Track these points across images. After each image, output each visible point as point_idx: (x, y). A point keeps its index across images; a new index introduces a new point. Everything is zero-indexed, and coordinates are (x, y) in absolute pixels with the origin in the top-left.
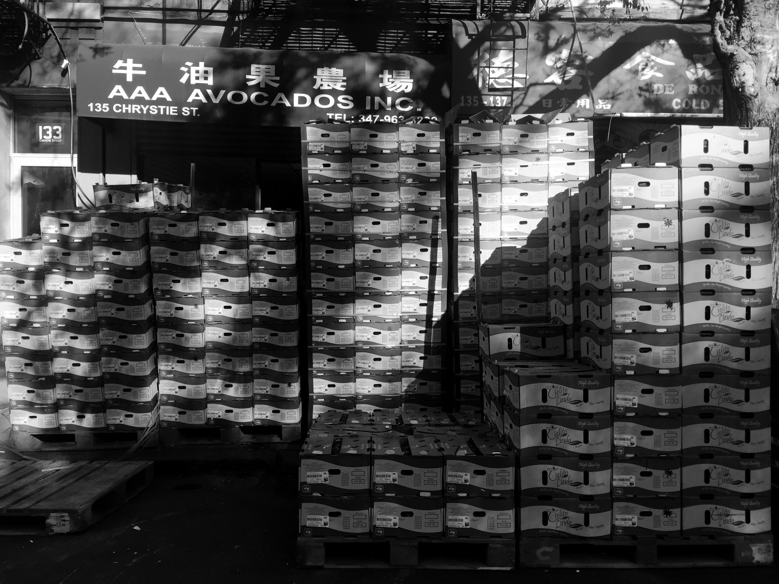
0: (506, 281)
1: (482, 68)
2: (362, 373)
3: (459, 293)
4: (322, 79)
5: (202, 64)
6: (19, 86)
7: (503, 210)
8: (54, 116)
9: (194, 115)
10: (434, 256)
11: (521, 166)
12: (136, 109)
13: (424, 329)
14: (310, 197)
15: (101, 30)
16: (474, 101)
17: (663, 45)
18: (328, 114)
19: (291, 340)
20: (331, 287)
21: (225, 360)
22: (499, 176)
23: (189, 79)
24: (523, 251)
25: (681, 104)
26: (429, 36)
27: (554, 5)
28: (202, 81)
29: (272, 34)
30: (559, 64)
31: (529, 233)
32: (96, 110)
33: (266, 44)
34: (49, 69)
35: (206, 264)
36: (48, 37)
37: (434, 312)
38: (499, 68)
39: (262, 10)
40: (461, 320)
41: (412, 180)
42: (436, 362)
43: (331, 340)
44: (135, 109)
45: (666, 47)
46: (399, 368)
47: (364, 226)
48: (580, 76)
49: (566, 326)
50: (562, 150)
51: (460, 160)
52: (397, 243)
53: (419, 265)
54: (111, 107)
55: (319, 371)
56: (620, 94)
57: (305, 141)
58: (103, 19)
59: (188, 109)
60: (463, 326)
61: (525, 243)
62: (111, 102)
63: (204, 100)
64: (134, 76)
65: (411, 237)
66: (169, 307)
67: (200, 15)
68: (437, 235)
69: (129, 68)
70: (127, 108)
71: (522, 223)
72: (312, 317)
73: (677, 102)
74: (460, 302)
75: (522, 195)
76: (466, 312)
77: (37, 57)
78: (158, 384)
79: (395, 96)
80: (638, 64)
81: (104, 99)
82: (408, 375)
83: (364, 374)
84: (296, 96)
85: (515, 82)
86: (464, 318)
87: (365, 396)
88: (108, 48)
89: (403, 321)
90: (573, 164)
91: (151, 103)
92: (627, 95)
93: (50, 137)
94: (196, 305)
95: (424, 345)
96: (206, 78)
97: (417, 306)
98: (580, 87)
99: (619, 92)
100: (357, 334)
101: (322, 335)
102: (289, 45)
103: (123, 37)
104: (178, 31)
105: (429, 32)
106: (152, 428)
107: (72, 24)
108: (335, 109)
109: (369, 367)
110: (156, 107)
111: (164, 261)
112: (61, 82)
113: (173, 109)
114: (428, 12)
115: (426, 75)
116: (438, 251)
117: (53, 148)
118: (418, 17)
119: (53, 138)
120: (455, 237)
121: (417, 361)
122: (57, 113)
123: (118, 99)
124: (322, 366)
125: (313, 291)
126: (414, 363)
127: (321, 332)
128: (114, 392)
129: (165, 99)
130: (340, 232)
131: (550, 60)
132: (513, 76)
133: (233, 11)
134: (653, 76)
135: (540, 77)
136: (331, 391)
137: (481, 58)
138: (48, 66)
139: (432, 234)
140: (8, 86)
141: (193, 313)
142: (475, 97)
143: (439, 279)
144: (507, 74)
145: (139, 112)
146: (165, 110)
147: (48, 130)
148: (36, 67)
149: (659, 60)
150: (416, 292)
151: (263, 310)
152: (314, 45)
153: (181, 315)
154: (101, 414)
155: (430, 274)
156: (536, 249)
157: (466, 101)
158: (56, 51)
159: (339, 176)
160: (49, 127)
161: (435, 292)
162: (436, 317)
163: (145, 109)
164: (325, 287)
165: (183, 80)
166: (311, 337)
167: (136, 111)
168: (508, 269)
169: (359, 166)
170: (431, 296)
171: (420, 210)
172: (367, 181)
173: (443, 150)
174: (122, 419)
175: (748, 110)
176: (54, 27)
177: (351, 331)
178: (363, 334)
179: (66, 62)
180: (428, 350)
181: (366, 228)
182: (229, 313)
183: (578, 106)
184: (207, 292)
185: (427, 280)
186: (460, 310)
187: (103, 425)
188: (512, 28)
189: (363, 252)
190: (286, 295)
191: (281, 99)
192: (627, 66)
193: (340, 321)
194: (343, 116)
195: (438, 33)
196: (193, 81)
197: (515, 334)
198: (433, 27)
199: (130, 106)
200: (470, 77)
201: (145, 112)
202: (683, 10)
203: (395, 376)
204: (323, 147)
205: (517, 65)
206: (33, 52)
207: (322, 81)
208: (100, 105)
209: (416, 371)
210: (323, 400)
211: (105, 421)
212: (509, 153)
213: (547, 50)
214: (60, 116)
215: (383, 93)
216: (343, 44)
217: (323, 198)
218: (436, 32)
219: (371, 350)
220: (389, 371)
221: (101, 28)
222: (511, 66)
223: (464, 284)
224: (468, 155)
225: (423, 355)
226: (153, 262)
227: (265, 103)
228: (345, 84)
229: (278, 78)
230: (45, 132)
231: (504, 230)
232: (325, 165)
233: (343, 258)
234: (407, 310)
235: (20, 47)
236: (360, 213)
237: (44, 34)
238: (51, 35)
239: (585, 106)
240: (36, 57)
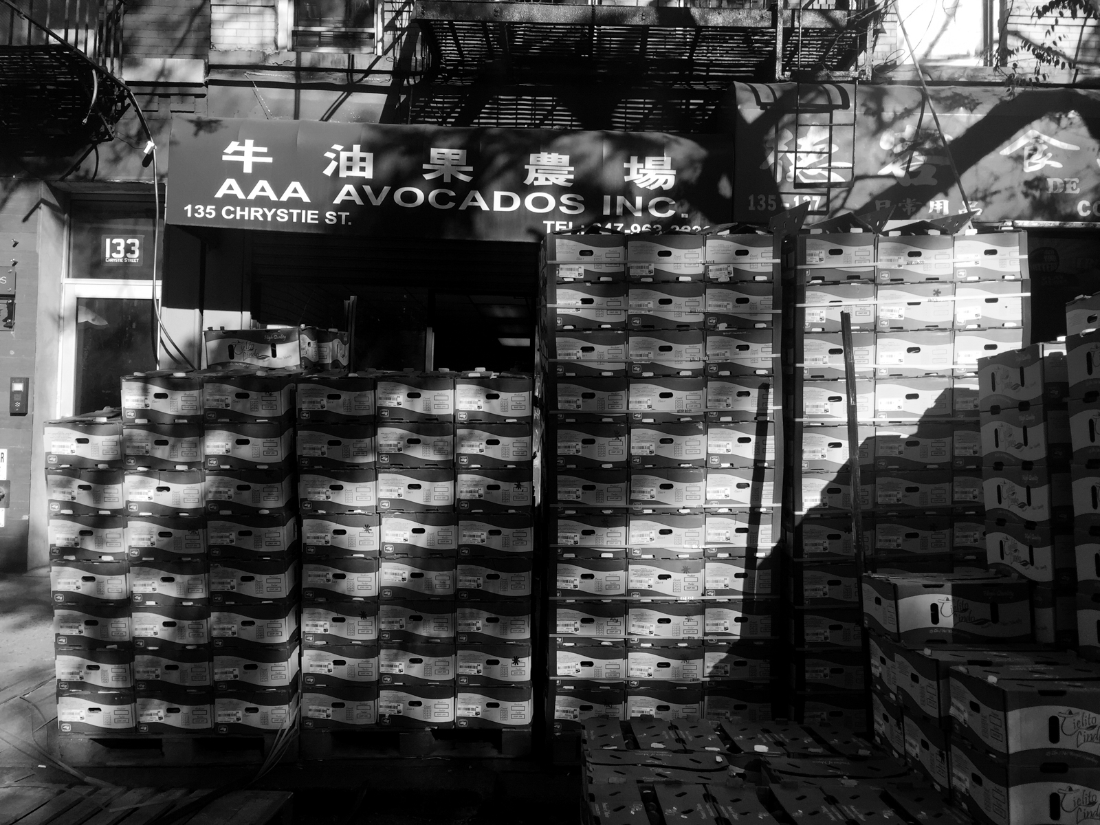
0: (884, 493)
1: (782, 154)
2: (639, 644)
3: (804, 512)
4: (537, 170)
5: (357, 148)
6: (79, 179)
7: (879, 375)
8: (128, 224)
9: (343, 223)
10: (760, 449)
11: (909, 304)
13: (742, 570)
14: (559, 352)
15: (205, 99)
16: (770, 202)
17: (1058, 121)
18: (545, 222)
19: (519, 586)
20: (591, 501)
21: (411, 617)
22: (871, 319)
23: (337, 170)
24: (911, 442)
25: (1090, 208)
26: (691, 107)
27: (881, 62)
28: (356, 173)
29: (456, 105)
30: (898, 149)
31: (922, 413)
32: (196, 215)
33: (449, 120)
34: (123, 154)
35: (386, 460)
36: (125, 108)
37: (759, 543)
38: (808, 153)
39: (444, 70)
40: (806, 558)
41: (726, 325)
42: (763, 627)
43: (588, 586)
44: (255, 213)
45: (1064, 122)
46: (698, 635)
47: (646, 399)
48: (933, 165)
50: (977, 278)
51: (808, 293)
52: (701, 427)
53: (734, 465)
54: (218, 211)
55: (566, 640)
56: (995, 193)
57: (554, 262)
58: (207, 84)
59: (334, 214)
60: (810, 568)
61: (914, 430)
62: (219, 204)
63: (359, 202)
64: (255, 165)
65: (722, 419)
66: (324, 529)
67: (352, 77)
68: (766, 415)
69: (247, 153)
70: (242, 213)
71: (909, 397)
72: (557, 548)
73: (1084, 205)
74: (806, 528)
75: (910, 350)
76: (816, 544)
77: (107, 137)
78: (300, 655)
79: (648, 195)
80: (1023, 148)
81: (208, 199)
82: (715, 648)
83: (642, 645)
84: (497, 196)
85: (832, 174)
86: (812, 555)
87: (642, 683)
88: (216, 122)
89: (707, 556)
90: (995, 300)
91: (279, 205)
92: (1005, 194)
93: (122, 255)
94: (367, 527)
95: (741, 597)
96: (362, 169)
97: (731, 533)
98: (934, 182)
99: (993, 189)
100: (631, 578)
101: (572, 579)
102: (481, 121)
103: (232, 107)
104: (317, 102)
105: (691, 101)
106: (290, 730)
107: (160, 90)
109: (651, 633)
110: (286, 211)
111: (318, 454)
112: (141, 174)
113: (312, 214)
114: (690, 73)
115: (691, 162)
116: (768, 442)
117: (123, 271)
118: (675, 79)
119: (125, 256)
120: (798, 420)
121: (730, 624)
122: (131, 220)
123: (230, 199)
124: (571, 630)
125: (560, 505)
126: (726, 629)
127: (569, 573)
128: (226, 670)
129: (300, 199)
130: (607, 409)
131: (886, 141)
132: (830, 165)
133: (400, 71)
134: (1047, 166)
135: (868, 165)
136: (585, 673)
137: (778, 137)
138: (123, 150)
139: (758, 414)
140: (62, 180)
141: (362, 539)
142: (771, 197)
143: (768, 488)
144: (820, 162)
145: (261, 219)
146: (299, 215)
147: (119, 244)
148: (104, 149)
149: (1054, 142)
150: (730, 510)
151: (477, 535)
152: (518, 121)
153: (343, 543)
154: (207, 707)
155: (753, 480)
156: (933, 440)
157: (757, 203)
158: (134, 129)
159: (607, 319)
160: (121, 241)
161: (762, 510)
162: (762, 551)
163: (269, 215)
164: (579, 500)
165: (328, 171)
166: (556, 581)
167: (255, 217)
168: (886, 473)
169: (640, 302)
170: (755, 516)
171: (739, 375)
172: (651, 327)
173: (778, 277)
174: (240, 714)
176: (135, 94)
177: (621, 573)
178: (643, 578)
179: (150, 145)
180: (749, 606)
181: (649, 403)
182: (421, 541)
183: (931, 211)
184: (386, 505)
185: (748, 491)
186: (805, 541)
187: (209, 725)
188: (827, 92)
189: (644, 443)
190: (513, 511)
191: (474, 200)
192: (1006, 150)
193: (603, 555)
194: (567, 225)
195: (706, 103)
196: (343, 174)
197: (943, 597)
198: (698, 94)
199: (247, 209)
200: (763, 167)
201: (269, 219)
202: (1077, 70)
203: (697, 649)
204: (582, 271)
205: (835, 149)
206: (102, 129)
207: (537, 172)
208: (202, 208)
209: (728, 642)
210: (573, 688)
211: (213, 716)
212: (889, 282)
213: (882, 126)
214: (136, 224)
215: (628, 190)
216: (563, 118)
217: (580, 354)
218: (702, 101)
219: (654, 606)
220: (683, 641)
221: (203, 96)
222: (827, 150)
223: (811, 497)
224: (821, 284)
225: (739, 615)
226: (301, 456)
227: (451, 205)
228: (572, 177)
229: (471, 169)
230: (114, 248)
231: (880, 408)
232: (584, 301)
233: (609, 451)
234: (715, 539)
235: (85, 121)
236: (640, 379)
237: (119, 104)
238: (129, 105)
239: (942, 212)
240: (105, 137)
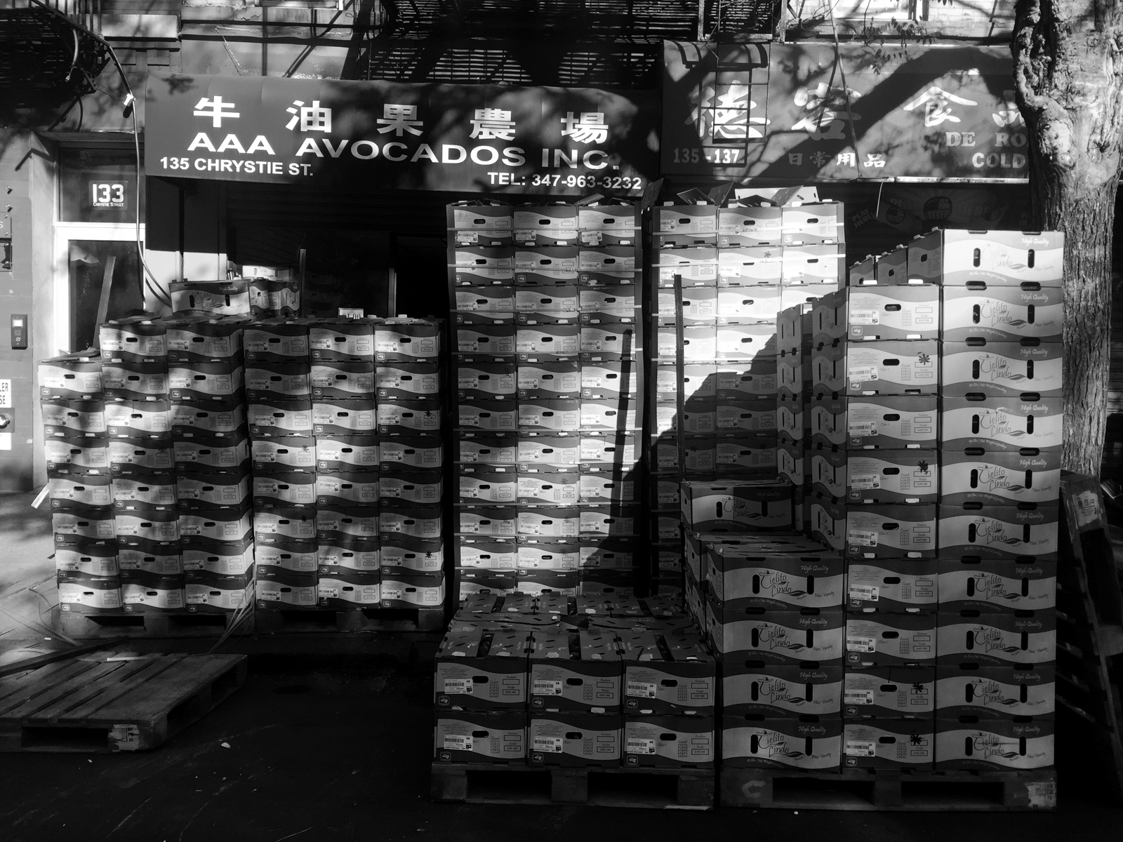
0: (724, 419)
1: (705, 110)
2: (527, 541)
3: (659, 434)
4: (481, 125)
5: (316, 104)
6: (66, 130)
7: (720, 323)
8: (115, 170)
9: (305, 174)
10: (625, 383)
11: (745, 264)
12: (226, 166)
13: (610, 482)
14: (458, 304)
15: (178, 53)
16: (693, 155)
17: (960, 79)
18: (489, 174)
19: (431, 494)
20: (486, 425)
21: (343, 520)
22: (713, 277)
23: (298, 125)
24: (745, 378)
25: (984, 160)
26: (632, 60)
27: (810, 17)
28: (316, 127)
29: (413, 58)
30: (811, 106)
31: (755, 354)
32: (172, 167)
33: (406, 72)
34: (107, 107)
35: (319, 393)
36: (105, 62)
37: (624, 460)
38: (729, 109)
39: (401, 24)
40: (660, 471)
41: (596, 281)
42: (627, 527)
43: (485, 495)
44: (224, 165)
45: (965, 80)
46: (576, 534)
47: (530, 343)
48: (843, 120)
49: (795, 486)
50: (801, 243)
51: (662, 256)
52: (576, 366)
53: (604, 397)
54: (191, 163)
55: (468, 537)
56: (897, 146)
57: (452, 229)
58: (181, 38)
59: (297, 166)
60: (662, 479)
61: (748, 368)
62: (193, 156)
63: (320, 155)
64: (224, 120)
65: (594, 359)
66: (269, 449)
67: (315, 31)
68: (629, 355)
69: (216, 109)
70: (213, 165)
71: (745, 340)
72: (459, 465)
73: (978, 158)
74: (660, 447)
75: (745, 302)
76: (667, 460)
77: (90, 90)
78: (254, 550)
79: (583, 148)
80: (925, 105)
81: (181, 152)
82: (588, 544)
83: (529, 542)
84: (446, 148)
85: (750, 128)
86: (665, 469)
87: (530, 571)
88: (190, 80)
89: (581, 471)
90: (816, 261)
91: (246, 157)
92: (908, 147)
93: (108, 199)
94: (305, 447)
95: (610, 503)
96: (322, 124)
97: (601, 451)
98: (842, 136)
99: (896, 143)
100: (520, 488)
101: (472, 489)
102: (436, 73)
103: (206, 63)
104: (282, 54)
105: (633, 54)
106: (246, 609)
107: (138, 45)
108: (498, 166)
109: (536, 532)
110: (253, 163)
111: (263, 387)
112: (124, 125)
113: (277, 166)
114: (632, 27)
115: (624, 117)
116: (631, 378)
117: (111, 215)
118: (618, 33)
119: (111, 201)
120: (653, 360)
121: (600, 524)
122: (117, 167)
123: (202, 152)
124: (472, 530)
125: (461, 430)
126: (597, 528)
127: (470, 485)
128: (195, 561)
129: (266, 152)
130: (498, 351)
131: (800, 98)
132: (748, 121)
133: (360, 25)
134: (946, 121)
135: (785, 122)
136: (484, 564)
137: (702, 95)
138: (106, 102)
139: (623, 355)
140: (50, 130)
141: (301, 457)
142: (694, 150)
143: (631, 415)
144: (739, 118)
145: (230, 170)
146: (265, 167)
147: (105, 190)
148: (89, 103)
149: (955, 98)
150: (600, 433)
151: (395, 454)
152: (471, 74)
153: (285, 459)
154: (179, 591)
155: (619, 409)
156: (763, 376)
157: (681, 155)
158: (116, 82)
159: (498, 277)
160: (107, 186)
161: (626, 433)
162: (626, 466)
163: (238, 166)
164: (477, 425)
165: (291, 126)
166: (459, 491)
167: (225, 168)
168: (725, 402)
169: (525, 263)
170: (620, 438)
171: (606, 322)
172: (534, 283)
173: (639, 242)
174: (206, 597)
175: (1061, 186)
176: (114, 48)
177: (512, 484)
178: (526, 488)
179: (130, 97)
180: (615, 510)
181: (533, 346)
182: (350, 459)
183: (838, 163)
184: (320, 429)
185: (615, 417)
186: (660, 458)
187: (181, 605)
188: (748, 52)
189: (527, 378)
190: (425, 434)
191: (424, 152)
192: (910, 106)
193: (497, 470)
194: (510, 177)
195: (646, 57)
196: (304, 128)
197: (726, 497)
198: (639, 48)
199: (217, 161)
200: (687, 122)
201: (238, 170)
202: (993, 24)
203: (573, 545)
204: (476, 236)
205: (753, 105)
206: (85, 82)
207: (481, 127)
208: (177, 160)
209: (599, 539)
210: (474, 576)
211: (184, 598)
212: (728, 246)
213: (797, 84)
214: (122, 169)
215: (565, 144)
216: (513, 72)
217: (476, 305)
218: (642, 55)
219: (538, 510)
220: (562, 538)
221: (177, 50)
222: (746, 106)
223: (665, 422)
224: (672, 248)
225: (608, 517)
226: (249, 389)
227: (403, 157)
228: (513, 131)
229: (421, 124)
230: (100, 193)
231: (721, 350)
232: (479, 262)
233: (501, 386)
234: (588, 456)
235: (68, 78)
236: (525, 326)
237: (100, 58)
238: (109, 59)
239: (849, 163)
240: (88, 90)
